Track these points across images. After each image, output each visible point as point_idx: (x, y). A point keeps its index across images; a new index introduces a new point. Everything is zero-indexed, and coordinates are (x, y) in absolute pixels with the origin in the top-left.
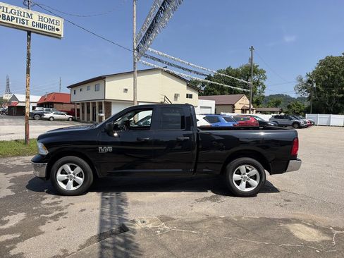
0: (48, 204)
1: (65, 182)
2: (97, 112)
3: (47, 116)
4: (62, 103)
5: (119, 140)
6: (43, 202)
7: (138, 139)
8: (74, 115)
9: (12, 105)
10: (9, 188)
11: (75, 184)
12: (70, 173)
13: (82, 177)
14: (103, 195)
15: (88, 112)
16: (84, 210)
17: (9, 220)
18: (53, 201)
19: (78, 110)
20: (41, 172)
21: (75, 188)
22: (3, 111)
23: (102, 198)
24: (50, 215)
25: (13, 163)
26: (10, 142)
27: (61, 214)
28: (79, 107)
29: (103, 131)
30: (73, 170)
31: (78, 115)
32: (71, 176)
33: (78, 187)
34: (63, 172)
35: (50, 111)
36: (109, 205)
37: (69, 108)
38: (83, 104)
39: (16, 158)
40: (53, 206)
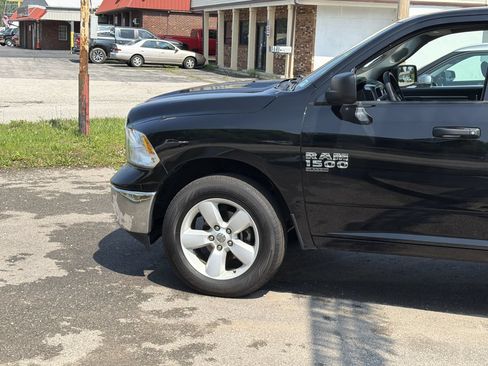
0: (158, 313)
1: (203, 253)
2: (270, 41)
3: (125, 51)
4: (165, 13)
5: (370, 132)
6: (145, 306)
7: (435, 133)
8: (199, 50)
9: (30, 16)
10: (50, 255)
11: (232, 262)
12: (217, 227)
13: (252, 243)
14: (312, 305)
15: (243, 41)
16: (263, 343)
17: (60, 347)
18: (170, 306)
19: (213, 34)
20: (137, 216)
21: (230, 275)
22: (7, 37)
23: (314, 314)
24: (168, 347)
25: (52, 187)
26: (38, 126)
27: (198, 348)
28: (216, 24)
29: (322, 99)
30: (226, 218)
31: (213, 52)
32: (221, 238)
33: (240, 271)
34: (199, 223)
35: (131, 35)
36: (334, 339)
37: (186, 26)
38: (228, 14)
39: (56, 174)
40: (172, 321)
